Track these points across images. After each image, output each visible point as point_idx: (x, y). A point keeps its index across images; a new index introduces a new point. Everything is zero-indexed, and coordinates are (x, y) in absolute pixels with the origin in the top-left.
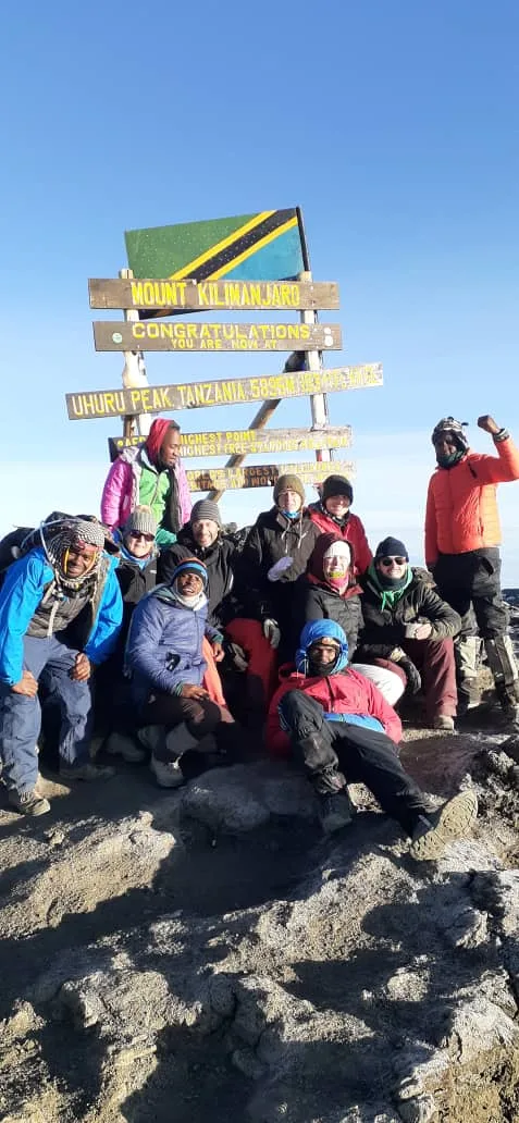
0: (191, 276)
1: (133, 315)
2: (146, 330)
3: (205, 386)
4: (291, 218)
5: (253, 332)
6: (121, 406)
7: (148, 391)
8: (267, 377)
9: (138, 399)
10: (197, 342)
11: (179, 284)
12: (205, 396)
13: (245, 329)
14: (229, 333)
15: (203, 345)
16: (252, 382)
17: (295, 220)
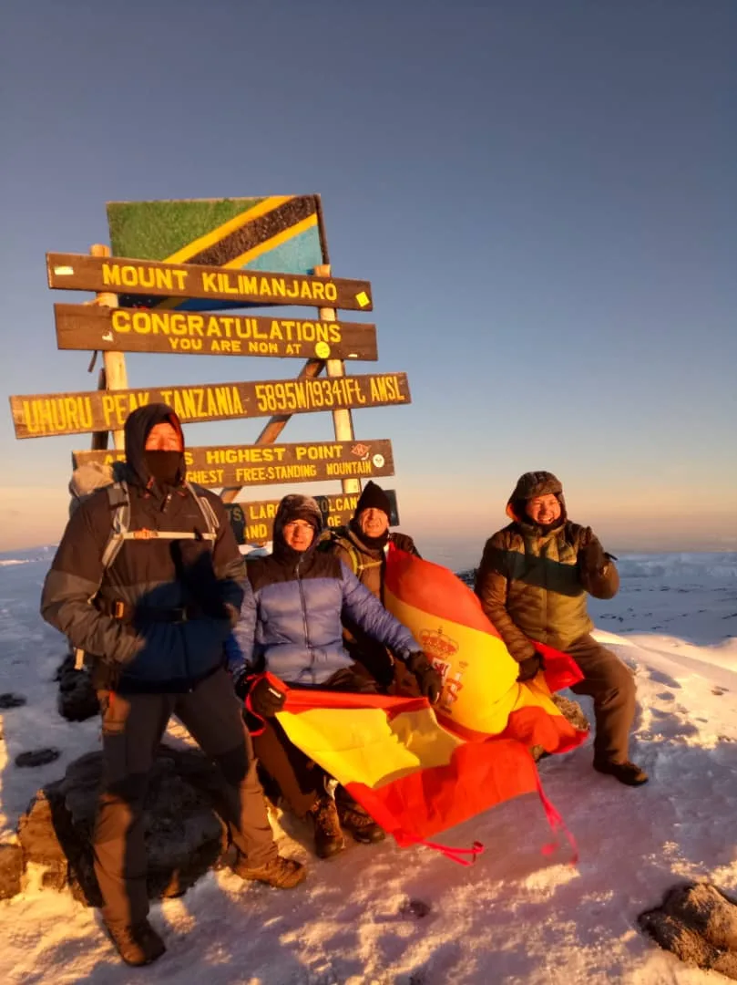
0: (194, 260)
1: (111, 300)
2: (131, 322)
3: (196, 391)
4: (307, 216)
5: (275, 330)
6: (87, 421)
7: (123, 397)
8: (274, 383)
9: (111, 410)
10: (207, 342)
11: (176, 272)
12: (196, 408)
13: (264, 326)
14: (244, 331)
15: (215, 346)
16: (258, 388)
17: (313, 219)
